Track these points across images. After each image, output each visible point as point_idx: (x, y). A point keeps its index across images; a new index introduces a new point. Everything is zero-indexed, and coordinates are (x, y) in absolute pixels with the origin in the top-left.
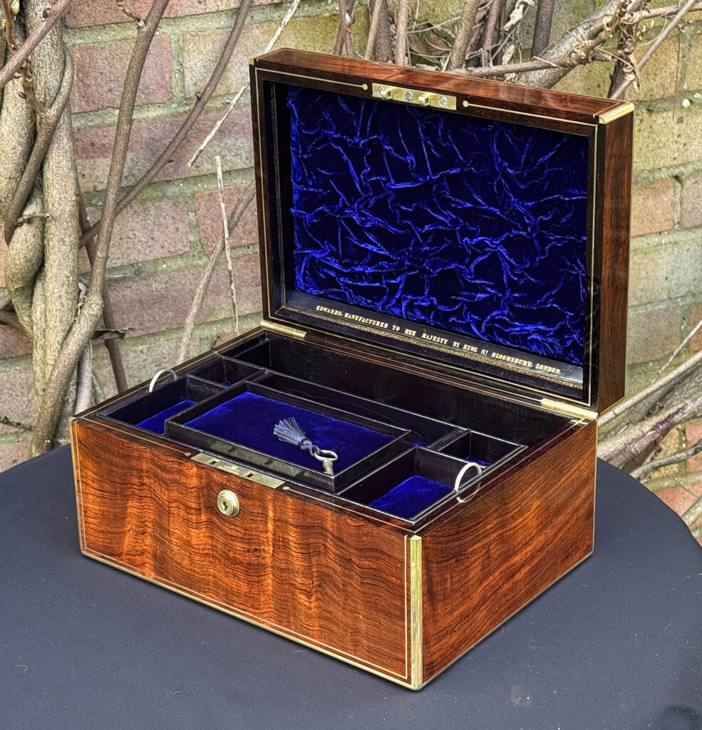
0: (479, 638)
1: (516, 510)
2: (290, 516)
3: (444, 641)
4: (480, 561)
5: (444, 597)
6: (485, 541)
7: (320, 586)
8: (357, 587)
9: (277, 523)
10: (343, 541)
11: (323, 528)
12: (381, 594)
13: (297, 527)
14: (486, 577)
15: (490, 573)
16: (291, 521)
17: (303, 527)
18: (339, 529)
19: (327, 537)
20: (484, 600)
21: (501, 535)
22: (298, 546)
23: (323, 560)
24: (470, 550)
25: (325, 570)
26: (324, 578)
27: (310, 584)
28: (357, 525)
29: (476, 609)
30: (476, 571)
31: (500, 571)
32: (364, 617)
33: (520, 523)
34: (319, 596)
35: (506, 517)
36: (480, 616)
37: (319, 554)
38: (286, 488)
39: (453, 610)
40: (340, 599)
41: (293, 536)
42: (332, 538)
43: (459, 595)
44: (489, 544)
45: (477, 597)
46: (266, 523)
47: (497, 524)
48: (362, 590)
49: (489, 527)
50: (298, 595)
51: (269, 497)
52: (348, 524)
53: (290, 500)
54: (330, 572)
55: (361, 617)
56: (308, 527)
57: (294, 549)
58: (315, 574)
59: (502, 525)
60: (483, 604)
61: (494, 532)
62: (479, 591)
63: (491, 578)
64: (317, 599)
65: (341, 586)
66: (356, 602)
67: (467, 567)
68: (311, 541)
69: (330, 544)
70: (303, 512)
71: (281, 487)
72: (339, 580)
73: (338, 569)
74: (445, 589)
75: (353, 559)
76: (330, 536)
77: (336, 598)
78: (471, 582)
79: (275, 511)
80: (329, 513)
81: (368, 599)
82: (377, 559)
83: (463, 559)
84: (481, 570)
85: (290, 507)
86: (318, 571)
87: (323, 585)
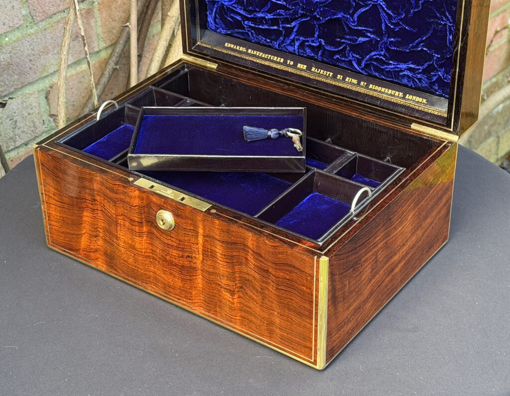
0: (367, 322)
1: (397, 222)
2: (217, 234)
3: (342, 330)
4: (370, 265)
5: (344, 299)
6: (374, 250)
7: (241, 287)
8: (273, 291)
9: (206, 238)
10: (262, 257)
11: (245, 245)
12: (293, 298)
13: (223, 242)
14: (374, 276)
15: (377, 273)
16: (218, 237)
17: (228, 243)
18: (258, 247)
19: (248, 252)
20: (371, 293)
21: (386, 243)
22: (223, 257)
23: (245, 269)
24: (363, 259)
25: (247, 276)
26: (245, 282)
27: (233, 286)
28: (273, 245)
29: (365, 301)
30: (367, 273)
31: (384, 269)
32: (278, 313)
33: (400, 231)
34: (241, 294)
35: (390, 228)
36: (368, 305)
37: (241, 264)
38: (213, 211)
39: (350, 306)
40: (258, 298)
41: (219, 250)
42: (252, 253)
43: (354, 293)
44: (377, 252)
45: (366, 293)
46: (197, 237)
47: (384, 235)
48: (277, 293)
49: (378, 239)
50: (223, 292)
51: (199, 218)
52: (266, 244)
53: (217, 222)
54: (250, 278)
55: (276, 313)
56: (232, 243)
57: (219, 258)
58: (238, 279)
59: (387, 235)
60: (370, 298)
61: (381, 242)
62: (368, 288)
63: (377, 276)
64: (239, 297)
65: (259, 289)
66: (272, 302)
67: (361, 272)
68: (234, 253)
69: (250, 257)
70: (228, 232)
71: (209, 210)
72: (258, 285)
73: (256, 275)
74: (344, 293)
75: (270, 270)
76: (250, 251)
77: (255, 298)
78: (363, 283)
79: (204, 229)
80: (250, 234)
81: (282, 301)
82: (291, 272)
83: (358, 267)
84: (370, 272)
85: (217, 227)
86: (240, 277)
87: (244, 287)
